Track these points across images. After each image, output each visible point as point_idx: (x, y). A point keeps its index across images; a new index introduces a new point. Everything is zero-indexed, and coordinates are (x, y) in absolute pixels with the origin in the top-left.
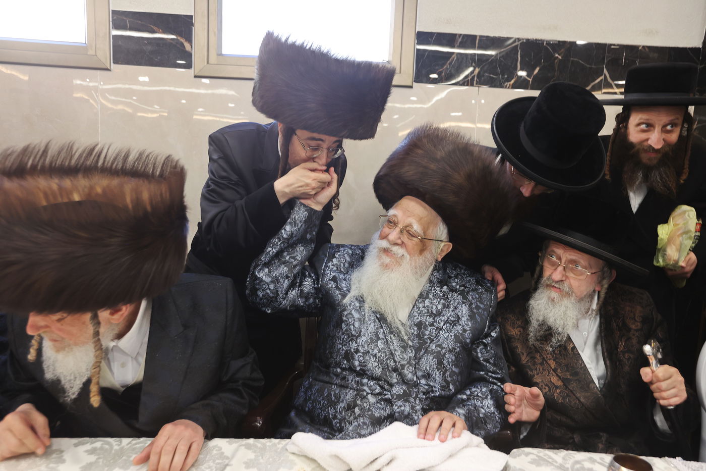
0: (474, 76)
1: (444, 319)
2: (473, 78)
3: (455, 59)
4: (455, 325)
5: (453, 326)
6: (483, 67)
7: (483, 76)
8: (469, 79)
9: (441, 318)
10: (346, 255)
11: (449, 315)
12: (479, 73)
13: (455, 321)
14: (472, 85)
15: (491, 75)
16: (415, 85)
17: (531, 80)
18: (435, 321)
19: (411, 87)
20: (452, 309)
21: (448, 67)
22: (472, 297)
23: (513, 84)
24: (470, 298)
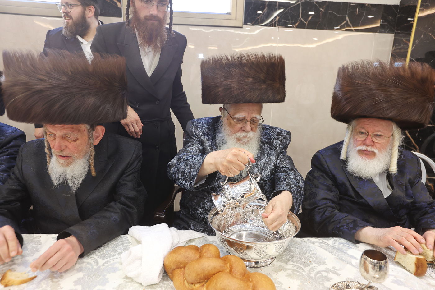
0: (276, 21)
1: (263, 161)
2: (276, 22)
3: (266, 11)
4: (269, 164)
5: (268, 165)
6: (281, 16)
7: (281, 21)
8: (274, 23)
9: (261, 161)
10: (204, 124)
11: (265, 158)
12: (279, 19)
13: (269, 161)
14: (275, 26)
15: (286, 21)
16: (244, 26)
17: (307, 23)
18: (258, 164)
19: (242, 27)
20: (266, 154)
21: (262, 16)
22: (276, 144)
23: (297, 26)
24: (275, 144)
